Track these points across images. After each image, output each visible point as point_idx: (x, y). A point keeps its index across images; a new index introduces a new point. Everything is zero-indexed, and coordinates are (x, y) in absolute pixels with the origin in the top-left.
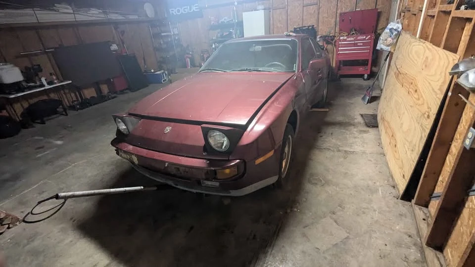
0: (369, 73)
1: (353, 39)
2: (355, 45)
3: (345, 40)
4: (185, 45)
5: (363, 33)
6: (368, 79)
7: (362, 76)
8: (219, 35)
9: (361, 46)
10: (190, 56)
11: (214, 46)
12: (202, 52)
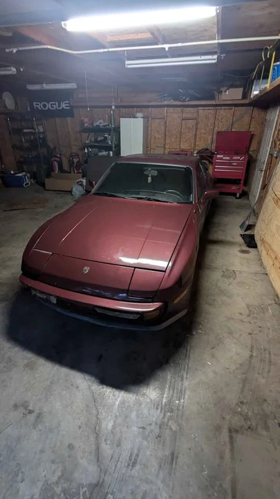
0: (241, 192)
1: (228, 158)
2: (230, 164)
3: (221, 159)
4: (52, 146)
5: (237, 154)
6: (239, 198)
7: (234, 194)
8: (93, 139)
9: (235, 166)
10: (58, 159)
11: (86, 151)
12: (71, 156)
